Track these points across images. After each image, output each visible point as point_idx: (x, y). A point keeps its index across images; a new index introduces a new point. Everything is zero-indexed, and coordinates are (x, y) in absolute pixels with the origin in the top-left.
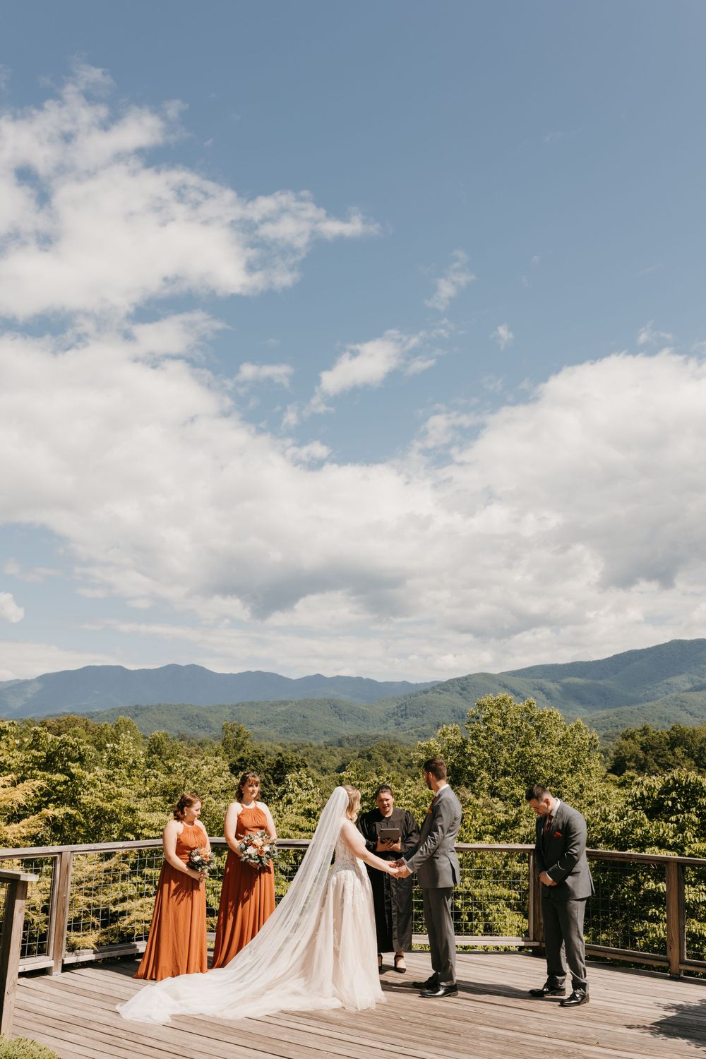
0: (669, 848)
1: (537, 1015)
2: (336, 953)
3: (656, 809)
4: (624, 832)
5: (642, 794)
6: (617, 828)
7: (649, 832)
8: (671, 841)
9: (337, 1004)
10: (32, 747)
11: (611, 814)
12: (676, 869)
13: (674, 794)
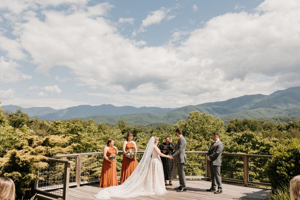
0: (244, 152)
1: (209, 196)
2: (153, 180)
3: (240, 142)
4: (231, 148)
5: (236, 137)
6: (229, 147)
7: (238, 148)
8: (244, 150)
9: (154, 194)
10: (67, 127)
11: (227, 143)
12: (246, 157)
13: (245, 138)
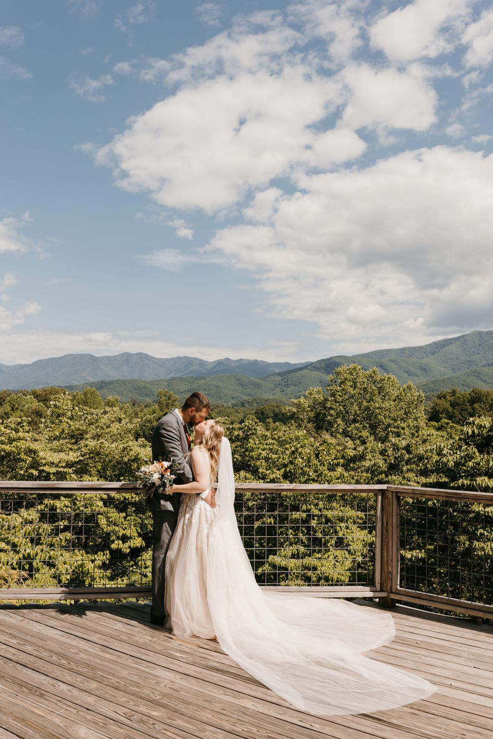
3: (485, 445)
4: (457, 464)
5: (473, 432)
6: (451, 460)
7: (479, 464)
11: (445, 449)
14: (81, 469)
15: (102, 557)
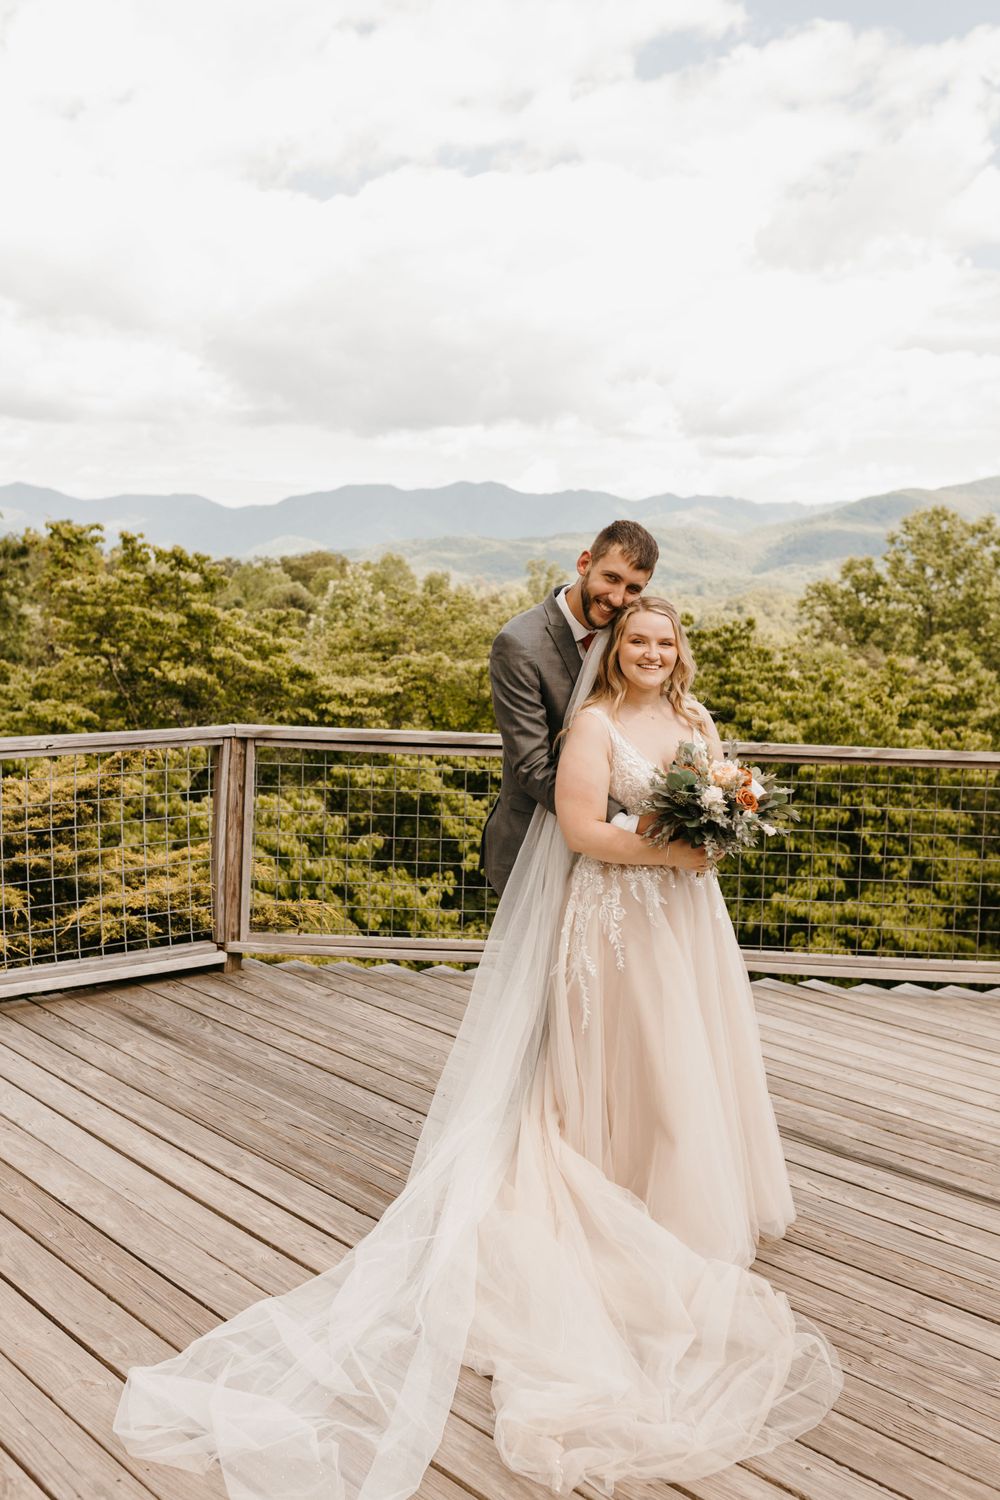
14: (397, 711)
15: (441, 885)
